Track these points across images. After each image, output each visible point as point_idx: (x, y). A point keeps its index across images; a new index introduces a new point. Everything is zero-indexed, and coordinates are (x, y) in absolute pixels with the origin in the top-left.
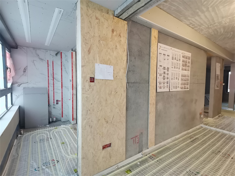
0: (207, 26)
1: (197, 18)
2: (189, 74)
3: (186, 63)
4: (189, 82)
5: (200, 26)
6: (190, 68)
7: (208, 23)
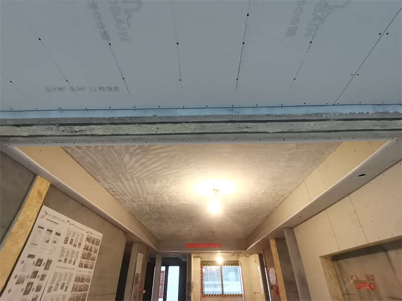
0: (131, 198)
1: (119, 184)
2: (92, 274)
3: (91, 251)
4: (88, 292)
5: (123, 196)
6: (95, 262)
7: (132, 194)
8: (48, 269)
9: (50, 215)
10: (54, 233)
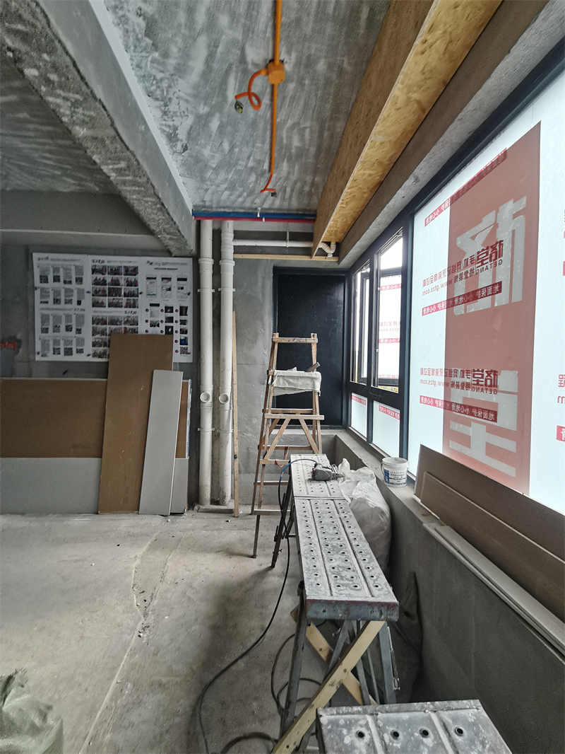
8: (186, 315)
9: (156, 264)
10: (174, 280)
